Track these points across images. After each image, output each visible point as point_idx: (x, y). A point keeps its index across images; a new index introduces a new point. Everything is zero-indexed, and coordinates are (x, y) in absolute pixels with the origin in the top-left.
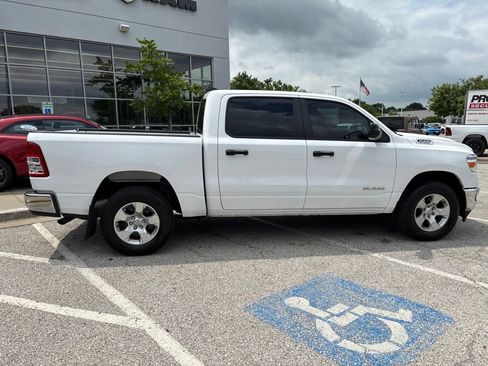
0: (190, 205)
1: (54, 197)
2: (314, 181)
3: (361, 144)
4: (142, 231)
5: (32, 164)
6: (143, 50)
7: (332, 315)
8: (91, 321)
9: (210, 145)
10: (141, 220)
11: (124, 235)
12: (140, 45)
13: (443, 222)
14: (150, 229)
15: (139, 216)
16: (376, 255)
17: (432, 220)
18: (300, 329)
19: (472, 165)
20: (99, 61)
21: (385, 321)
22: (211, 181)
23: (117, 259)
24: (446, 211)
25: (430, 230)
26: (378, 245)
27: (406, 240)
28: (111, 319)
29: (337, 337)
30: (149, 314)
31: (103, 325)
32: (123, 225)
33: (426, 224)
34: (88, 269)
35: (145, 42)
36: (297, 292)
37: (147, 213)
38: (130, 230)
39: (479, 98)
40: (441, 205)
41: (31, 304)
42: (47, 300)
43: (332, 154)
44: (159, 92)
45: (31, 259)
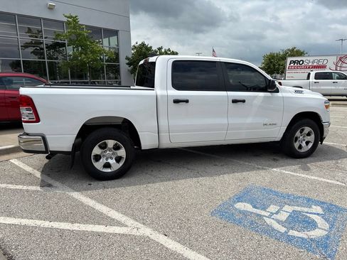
0: (148, 141)
1: (44, 139)
2: (232, 121)
3: (262, 94)
4: (112, 162)
5: (25, 113)
6: (68, 23)
7: (272, 214)
8: (104, 233)
9: (162, 96)
10: (111, 153)
11: (99, 165)
12: (65, 19)
13: (310, 145)
14: (118, 159)
15: (110, 150)
16: (275, 169)
17: (304, 144)
18: (257, 225)
19: (327, 107)
20: (30, 30)
21: (308, 215)
22: (163, 122)
23: (94, 184)
24: (312, 138)
25: (302, 151)
26: (272, 163)
27: (287, 158)
28: (117, 230)
29: (285, 229)
30: (144, 224)
31: (115, 235)
32: (98, 158)
33: (300, 147)
34: (76, 193)
35: (71, 17)
36: (239, 199)
37: (116, 148)
38: (103, 161)
39: (294, 62)
40: (309, 134)
41: (47, 224)
42: (57, 219)
43: (244, 101)
44: (83, 56)
45: (25, 188)
